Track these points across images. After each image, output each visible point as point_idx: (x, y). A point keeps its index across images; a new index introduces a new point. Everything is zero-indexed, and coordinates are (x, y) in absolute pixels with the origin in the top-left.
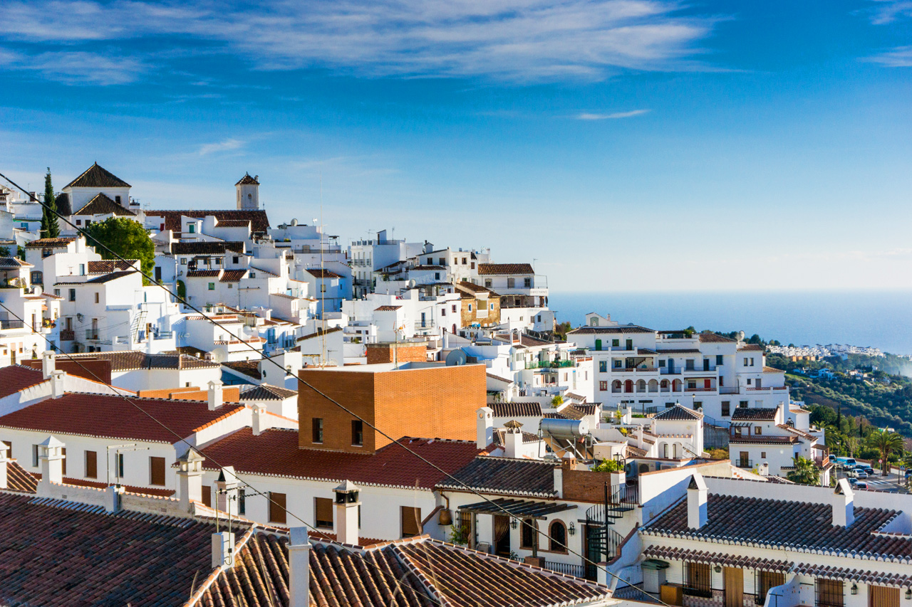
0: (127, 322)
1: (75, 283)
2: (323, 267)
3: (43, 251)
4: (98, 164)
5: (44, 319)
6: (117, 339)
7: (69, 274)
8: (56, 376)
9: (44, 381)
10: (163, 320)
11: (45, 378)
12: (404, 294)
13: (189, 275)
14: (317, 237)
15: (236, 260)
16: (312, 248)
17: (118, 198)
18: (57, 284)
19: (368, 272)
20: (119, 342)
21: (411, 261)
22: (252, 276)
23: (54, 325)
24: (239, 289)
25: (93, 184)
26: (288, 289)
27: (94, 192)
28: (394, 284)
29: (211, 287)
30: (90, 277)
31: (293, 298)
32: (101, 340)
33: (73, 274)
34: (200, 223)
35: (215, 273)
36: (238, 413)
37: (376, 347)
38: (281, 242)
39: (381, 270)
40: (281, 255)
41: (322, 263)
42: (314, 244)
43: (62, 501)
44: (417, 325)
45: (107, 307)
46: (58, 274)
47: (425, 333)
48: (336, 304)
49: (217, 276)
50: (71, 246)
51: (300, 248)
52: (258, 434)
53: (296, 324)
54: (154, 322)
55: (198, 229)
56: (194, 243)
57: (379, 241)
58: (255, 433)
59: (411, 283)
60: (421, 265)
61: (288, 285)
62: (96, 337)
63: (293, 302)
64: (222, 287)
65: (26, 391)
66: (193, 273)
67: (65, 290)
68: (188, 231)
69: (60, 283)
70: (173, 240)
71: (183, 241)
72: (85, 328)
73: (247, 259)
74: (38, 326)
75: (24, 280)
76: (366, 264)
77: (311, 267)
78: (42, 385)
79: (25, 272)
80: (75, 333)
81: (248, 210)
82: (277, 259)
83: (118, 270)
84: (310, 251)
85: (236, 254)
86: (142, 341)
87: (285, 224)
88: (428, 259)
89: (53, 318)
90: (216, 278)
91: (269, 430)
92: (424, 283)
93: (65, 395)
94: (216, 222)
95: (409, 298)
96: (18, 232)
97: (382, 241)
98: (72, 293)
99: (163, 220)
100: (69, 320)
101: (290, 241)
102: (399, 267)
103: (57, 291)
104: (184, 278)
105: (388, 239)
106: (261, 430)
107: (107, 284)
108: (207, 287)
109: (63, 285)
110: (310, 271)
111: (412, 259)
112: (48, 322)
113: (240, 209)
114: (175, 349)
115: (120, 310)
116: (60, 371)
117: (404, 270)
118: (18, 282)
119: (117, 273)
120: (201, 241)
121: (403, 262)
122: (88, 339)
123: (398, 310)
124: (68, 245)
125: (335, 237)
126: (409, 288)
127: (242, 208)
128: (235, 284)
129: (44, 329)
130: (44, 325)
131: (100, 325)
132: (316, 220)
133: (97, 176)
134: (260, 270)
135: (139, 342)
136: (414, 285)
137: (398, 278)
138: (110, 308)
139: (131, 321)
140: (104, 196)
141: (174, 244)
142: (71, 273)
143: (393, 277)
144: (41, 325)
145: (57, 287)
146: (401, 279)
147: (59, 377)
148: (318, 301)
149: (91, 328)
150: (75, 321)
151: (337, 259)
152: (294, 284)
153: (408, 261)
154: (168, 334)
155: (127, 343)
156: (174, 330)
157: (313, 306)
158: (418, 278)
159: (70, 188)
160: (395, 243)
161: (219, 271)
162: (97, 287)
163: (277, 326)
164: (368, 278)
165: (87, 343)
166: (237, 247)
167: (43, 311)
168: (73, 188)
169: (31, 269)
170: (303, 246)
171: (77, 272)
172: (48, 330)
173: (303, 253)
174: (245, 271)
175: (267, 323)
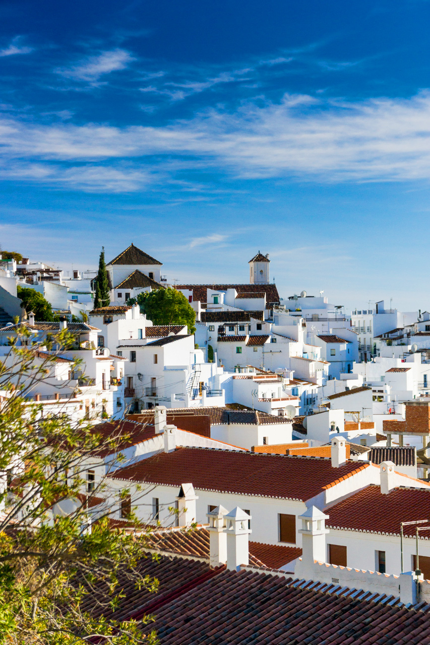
0: (183, 381)
1: (136, 346)
2: (331, 333)
3: (105, 318)
4: (134, 245)
5: (112, 378)
6: (175, 396)
7: (129, 338)
8: (169, 431)
9: (157, 435)
10: (213, 379)
11: (157, 432)
12: (408, 358)
13: (219, 340)
14: (324, 307)
15: (259, 327)
16: (320, 317)
17: (151, 275)
18: (119, 347)
19: (368, 338)
20: (176, 398)
21: (410, 328)
22: (273, 341)
23: (119, 384)
24: (263, 353)
25: (130, 262)
26: (304, 353)
27: (131, 269)
28: (396, 349)
29: (239, 350)
30: (150, 340)
31: (311, 361)
32: (159, 397)
33: (133, 338)
34: (222, 294)
35: (242, 338)
36: (364, 471)
37: (415, 405)
38: (295, 311)
39: (380, 336)
40: (298, 322)
41: (331, 330)
42: (321, 313)
43: (332, 586)
44: (421, 386)
45: (165, 367)
46: (120, 338)
47: (427, 393)
48: (344, 366)
49: (244, 341)
50: (129, 313)
51: (310, 317)
52: (387, 493)
53: (314, 384)
54: (206, 381)
55: (221, 300)
56: (220, 312)
57: (377, 310)
58: (384, 491)
59: (413, 347)
60: (420, 332)
61: (303, 349)
62: (154, 395)
63: (311, 364)
64: (247, 351)
65: (141, 444)
66: (222, 338)
67: (126, 352)
68: (213, 302)
69: (122, 346)
70: (201, 310)
71: (209, 311)
72: (145, 387)
73: (269, 326)
74: (107, 384)
75: (92, 343)
76: (366, 330)
77: (321, 334)
78: (155, 439)
79: (93, 336)
80: (135, 391)
81: (260, 284)
82: (295, 326)
83: (172, 334)
84: (319, 320)
85: (259, 322)
86: (195, 398)
87: (296, 296)
88: (426, 326)
89: (119, 378)
90: (243, 342)
91: (398, 489)
92: (425, 348)
93: (177, 449)
94: (236, 294)
95: (412, 361)
96: (72, 303)
97: (379, 311)
98: (133, 356)
99: (191, 293)
100: (130, 379)
101: (300, 311)
102: (398, 333)
103: (119, 353)
104: (215, 343)
105: (385, 309)
106: (389, 489)
107: (165, 346)
108: (235, 350)
109: (125, 348)
110: (321, 337)
111: (411, 326)
112: (115, 381)
113: (253, 283)
114: (225, 406)
115: (177, 370)
116: (172, 426)
117: (405, 336)
118: (88, 345)
119: (172, 337)
120: (226, 310)
121: (402, 329)
122: (147, 396)
123: (408, 372)
124: (126, 313)
125: (339, 307)
126: (411, 353)
127: (254, 282)
128: (259, 348)
129: (112, 386)
130: (112, 383)
131: (158, 383)
132: (323, 292)
133: (133, 255)
134: (281, 336)
135: (194, 399)
136: (416, 350)
137: (400, 343)
138: (167, 368)
139: (187, 380)
140: (140, 272)
141: (202, 314)
142: (131, 337)
143: (395, 343)
144: (110, 384)
145: (119, 350)
146: (403, 344)
147: (171, 432)
148: (330, 364)
149: (150, 386)
150: (135, 380)
151: (344, 326)
152: (309, 348)
153: (406, 328)
154: (218, 392)
155: (183, 400)
156: (224, 388)
157: (326, 368)
158: (419, 343)
159: (111, 266)
160: (392, 312)
161: (245, 337)
162: (155, 349)
163: (299, 385)
164: (368, 343)
165: (146, 400)
166: (258, 315)
167: (111, 371)
168: (114, 265)
169: (98, 333)
170: (312, 315)
171: (136, 336)
172: (115, 388)
173: (312, 321)
174: (267, 337)
175: (291, 382)
